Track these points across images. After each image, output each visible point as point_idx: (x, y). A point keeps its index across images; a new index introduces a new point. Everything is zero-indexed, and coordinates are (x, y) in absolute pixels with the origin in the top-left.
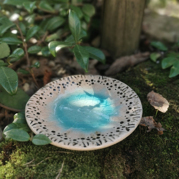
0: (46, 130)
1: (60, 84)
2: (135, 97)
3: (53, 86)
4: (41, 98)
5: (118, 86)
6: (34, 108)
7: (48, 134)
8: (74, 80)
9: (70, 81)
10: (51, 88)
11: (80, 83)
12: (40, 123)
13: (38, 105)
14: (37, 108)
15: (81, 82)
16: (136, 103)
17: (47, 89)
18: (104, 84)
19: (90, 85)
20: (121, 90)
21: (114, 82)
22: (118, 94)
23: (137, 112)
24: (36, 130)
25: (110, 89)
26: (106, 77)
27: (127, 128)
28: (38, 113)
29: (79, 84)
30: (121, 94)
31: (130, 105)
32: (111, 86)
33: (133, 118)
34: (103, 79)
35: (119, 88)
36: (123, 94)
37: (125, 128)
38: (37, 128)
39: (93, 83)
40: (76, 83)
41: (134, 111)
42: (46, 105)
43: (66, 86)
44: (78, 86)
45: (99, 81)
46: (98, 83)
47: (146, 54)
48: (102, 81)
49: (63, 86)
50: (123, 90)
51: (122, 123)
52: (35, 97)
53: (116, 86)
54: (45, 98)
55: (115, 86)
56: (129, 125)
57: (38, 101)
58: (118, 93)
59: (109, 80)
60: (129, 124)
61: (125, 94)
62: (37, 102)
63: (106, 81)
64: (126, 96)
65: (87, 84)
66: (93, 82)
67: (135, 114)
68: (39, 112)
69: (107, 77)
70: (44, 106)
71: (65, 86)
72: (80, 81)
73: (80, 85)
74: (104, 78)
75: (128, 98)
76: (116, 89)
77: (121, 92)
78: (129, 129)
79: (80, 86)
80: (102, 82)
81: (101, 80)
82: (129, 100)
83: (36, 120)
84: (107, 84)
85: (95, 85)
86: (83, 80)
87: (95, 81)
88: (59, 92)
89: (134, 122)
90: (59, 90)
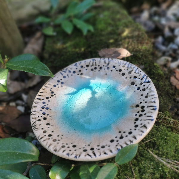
0: (106, 147)
1: (41, 111)
2: (111, 61)
3: (39, 117)
4: (50, 135)
6: (63, 147)
7: (117, 146)
8: (45, 96)
9: (43, 100)
10: (39, 120)
12: (92, 149)
13: (61, 142)
14: (65, 145)
15: (52, 91)
16: (118, 63)
17: (40, 125)
18: (72, 75)
19: (62, 86)
20: (91, 66)
21: (77, 66)
22: (94, 71)
23: (129, 67)
24: (105, 155)
25: (82, 74)
26: (65, 69)
27: (145, 82)
28: (74, 146)
29: (53, 94)
30: (95, 68)
31: (116, 69)
32: (80, 71)
33: (135, 72)
34: (65, 72)
35: (87, 66)
36: (97, 67)
37: (144, 84)
39: (62, 83)
40: (50, 96)
41: (126, 69)
42: (62, 135)
43: (47, 106)
44: (55, 96)
45: (64, 77)
47: (38, 34)
49: (45, 109)
50: (93, 65)
51: (133, 83)
52: (45, 140)
53: (84, 67)
54: (52, 132)
56: (142, 79)
58: (92, 70)
59: (71, 68)
60: (140, 78)
61: (99, 66)
62: (54, 141)
63: (70, 72)
64: (102, 66)
65: (60, 88)
66: (61, 81)
67: (130, 70)
68: (72, 145)
69: (67, 68)
71: (45, 107)
73: (55, 94)
74: (65, 70)
75: (106, 66)
76: (86, 70)
77: (93, 67)
80: (68, 75)
81: (65, 74)
82: (108, 66)
83: (85, 151)
84: (74, 72)
85: (65, 82)
86: (51, 88)
87: (61, 80)
88: (50, 117)
89: (140, 74)
90: (48, 115)
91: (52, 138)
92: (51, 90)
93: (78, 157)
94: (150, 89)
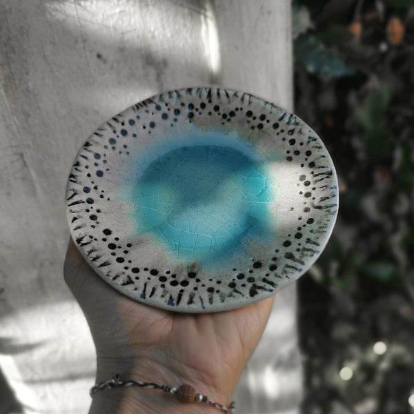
0: (93, 223)
1: (183, 104)
2: (328, 211)
3: (166, 105)
4: (124, 133)
5: (311, 159)
6: (97, 156)
7: (91, 237)
8: (221, 103)
9: (210, 102)
10: (158, 108)
11: (232, 114)
12: (90, 201)
13: (109, 152)
14: (103, 158)
15: (236, 112)
16: (320, 228)
17: (147, 112)
18: (284, 139)
19: (253, 128)
20: (312, 173)
21: (309, 142)
22: (300, 182)
23: (306, 253)
24: (72, 218)
25: (290, 159)
27: (254, 286)
28: (100, 174)
29: (228, 117)
31: (304, 226)
32: (297, 153)
33: (287, 266)
34: (289, 123)
35: (312, 164)
36: (311, 186)
37: (250, 285)
38: (75, 215)
39: (260, 126)
40: (222, 113)
41: (301, 247)
42: (128, 153)
43: (196, 114)
44: (225, 121)
45: (276, 126)
46: (272, 129)
48: (284, 128)
49: (188, 111)
50: (316, 175)
51: (258, 265)
52: (111, 125)
53: (308, 157)
54: (135, 136)
55: (306, 157)
56: (264, 280)
57: (115, 138)
58: (303, 178)
59: (300, 132)
60: (267, 278)
61: (314, 189)
62: (112, 141)
63: (292, 132)
64: (312, 197)
65: (247, 125)
66: (264, 122)
67: (297, 255)
68: (103, 170)
70: (124, 155)
71: (194, 111)
72: (233, 109)
73: (229, 120)
74: (293, 121)
75: (312, 204)
76: (302, 165)
77: (309, 178)
78: (257, 293)
79: (227, 124)
80: (282, 131)
81: (283, 124)
82: (312, 209)
83: (87, 190)
84: (292, 142)
85: (263, 131)
86: (241, 109)
87: (268, 121)
88: (172, 125)
89: (280, 277)
90: (176, 120)
91: (118, 136)
92: (237, 109)
93: (72, 179)
94: (230, 295)
